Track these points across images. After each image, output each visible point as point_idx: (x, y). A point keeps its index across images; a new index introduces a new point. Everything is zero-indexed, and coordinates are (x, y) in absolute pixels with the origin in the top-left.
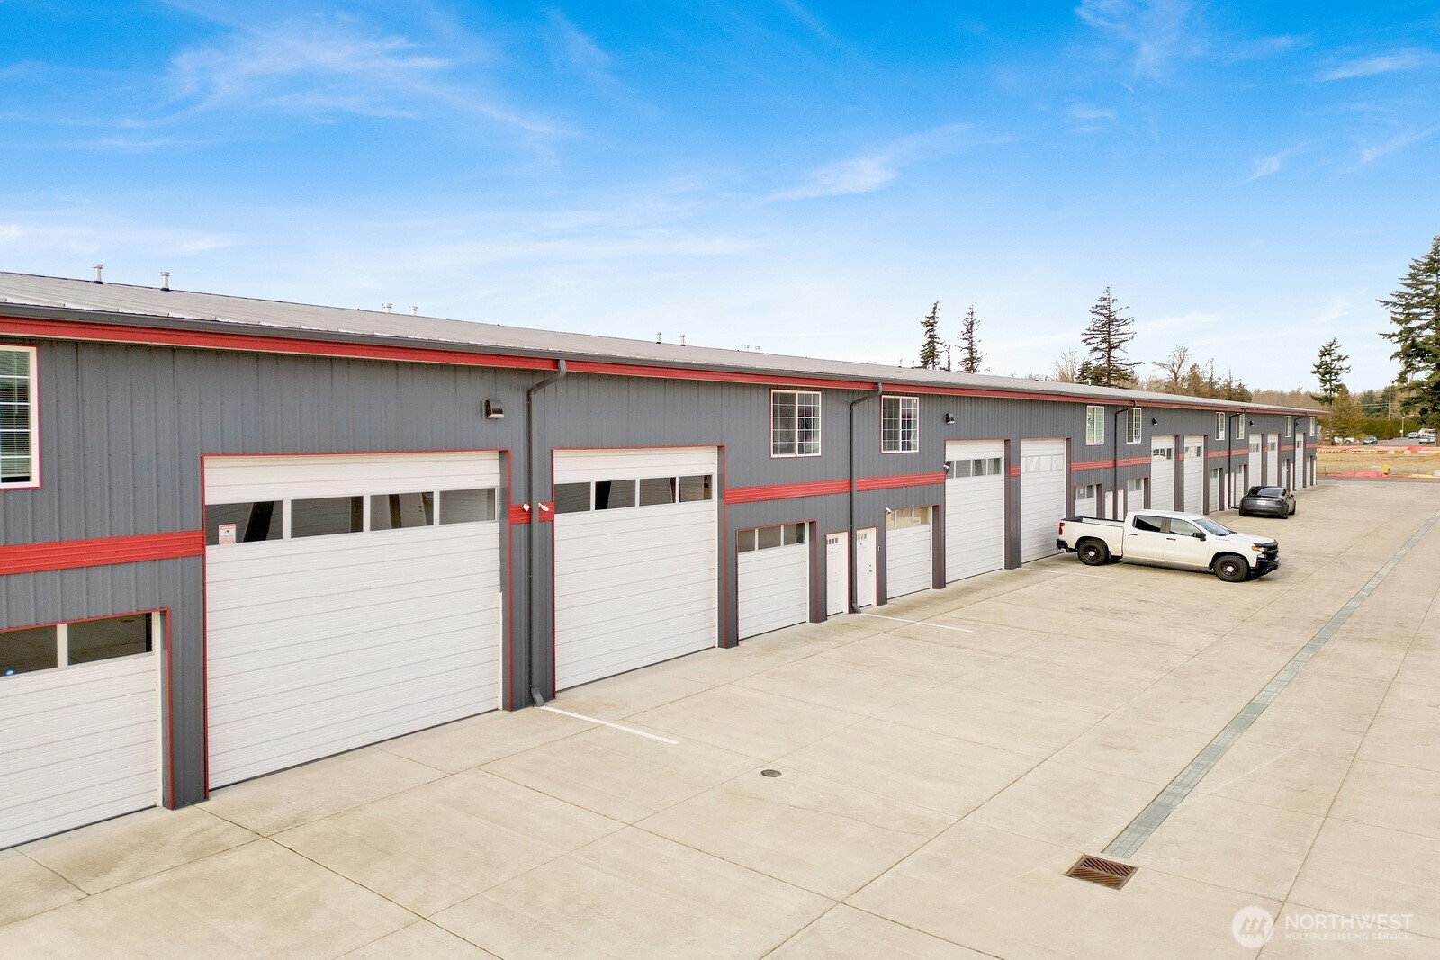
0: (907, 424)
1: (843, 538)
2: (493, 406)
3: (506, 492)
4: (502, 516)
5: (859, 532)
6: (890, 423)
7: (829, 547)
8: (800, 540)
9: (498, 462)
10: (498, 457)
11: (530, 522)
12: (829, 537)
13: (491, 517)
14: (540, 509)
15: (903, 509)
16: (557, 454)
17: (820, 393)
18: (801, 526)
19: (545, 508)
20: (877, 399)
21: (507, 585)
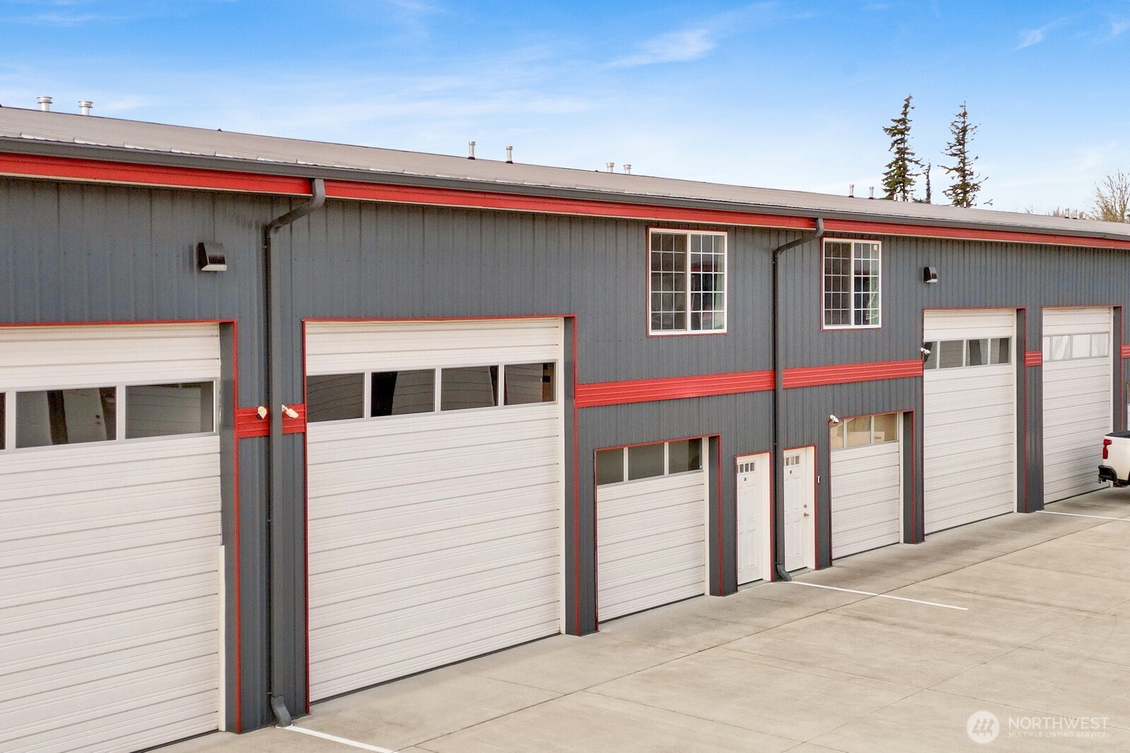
0: (862, 283)
1: (763, 462)
2: (210, 252)
3: (230, 388)
4: (225, 425)
5: (787, 454)
6: (836, 283)
7: (740, 476)
8: (695, 465)
9: (217, 341)
10: (217, 332)
11: (268, 436)
12: (741, 461)
13: (206, 427)
14: (284, 415)
15: (857, 415)
16: (310, 327)
17: (725, 234)
18: (695, 443)
19: (292, 414)
20: (815, 243)
21: (232, 534)
